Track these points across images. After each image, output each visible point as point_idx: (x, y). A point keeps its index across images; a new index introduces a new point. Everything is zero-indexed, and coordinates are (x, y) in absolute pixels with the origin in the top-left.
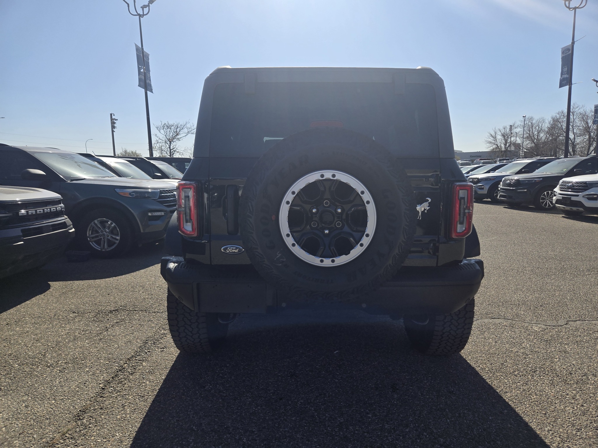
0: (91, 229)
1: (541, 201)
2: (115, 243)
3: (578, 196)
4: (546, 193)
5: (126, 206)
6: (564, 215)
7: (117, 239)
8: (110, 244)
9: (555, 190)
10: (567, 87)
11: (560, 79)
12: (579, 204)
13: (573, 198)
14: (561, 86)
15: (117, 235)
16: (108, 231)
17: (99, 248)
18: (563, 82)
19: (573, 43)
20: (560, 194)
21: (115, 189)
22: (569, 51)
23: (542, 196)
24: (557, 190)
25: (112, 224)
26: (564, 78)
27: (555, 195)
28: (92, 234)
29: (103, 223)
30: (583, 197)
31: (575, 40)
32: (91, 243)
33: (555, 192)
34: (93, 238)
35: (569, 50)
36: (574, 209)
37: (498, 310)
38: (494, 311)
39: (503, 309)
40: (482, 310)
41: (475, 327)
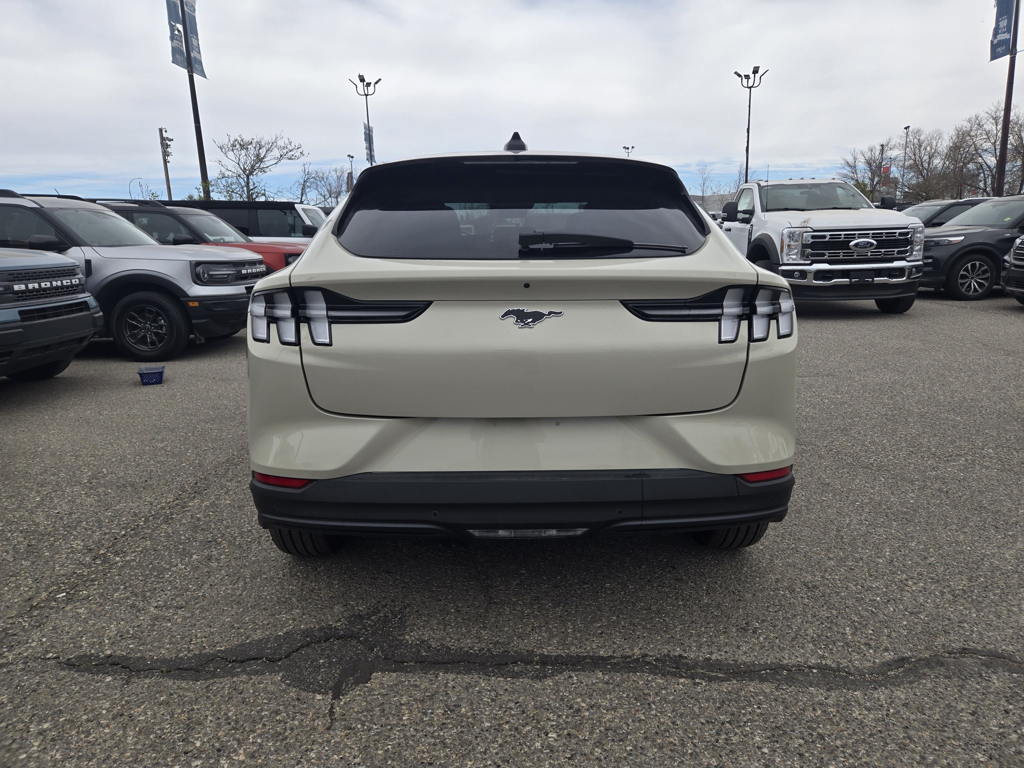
11: (992, 42)
14: (995, 56)
18: (999, 50)
26: (1000, 40)
37: (957, 613)
38: (947, 622)
39: (970, 609)
40: (911, 613)
41: (905, 705)
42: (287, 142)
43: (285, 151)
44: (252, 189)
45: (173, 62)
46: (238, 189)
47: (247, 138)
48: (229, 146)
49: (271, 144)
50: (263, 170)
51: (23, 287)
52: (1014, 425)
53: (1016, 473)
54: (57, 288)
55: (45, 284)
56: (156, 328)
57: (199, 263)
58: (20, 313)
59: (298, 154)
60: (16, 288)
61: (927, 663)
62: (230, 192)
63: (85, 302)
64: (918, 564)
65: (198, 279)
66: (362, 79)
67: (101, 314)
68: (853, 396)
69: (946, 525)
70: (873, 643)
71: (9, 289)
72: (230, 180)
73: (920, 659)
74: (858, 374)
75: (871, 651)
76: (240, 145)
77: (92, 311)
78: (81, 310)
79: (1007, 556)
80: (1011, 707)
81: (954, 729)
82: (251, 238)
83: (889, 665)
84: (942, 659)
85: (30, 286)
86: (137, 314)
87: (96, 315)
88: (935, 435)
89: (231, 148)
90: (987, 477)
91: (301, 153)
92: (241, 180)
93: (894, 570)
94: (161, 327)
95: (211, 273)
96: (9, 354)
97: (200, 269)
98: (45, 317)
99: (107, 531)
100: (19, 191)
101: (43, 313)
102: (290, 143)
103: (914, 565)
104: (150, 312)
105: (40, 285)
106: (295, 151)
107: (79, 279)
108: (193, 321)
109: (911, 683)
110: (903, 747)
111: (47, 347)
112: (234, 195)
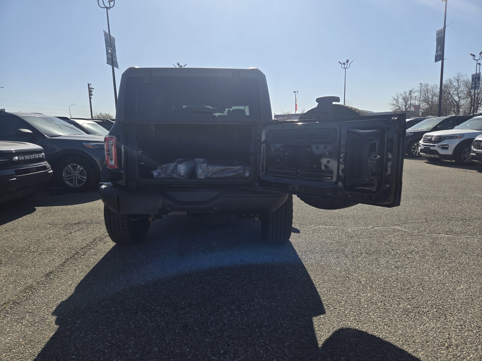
0: (66, 171)
1: (412, 150)
2: (83, 181)
3: (434, 146)
4: (416, 144)
5: (90, 154)
6: (427, 161)
7: (84, 179)
8: (80, 182)
9: (420, 142)
10: (440, 62)
11: (435, 55)
12: (435, 152)
13: (432, 148)
14: (436, 61)
15: (85, 176)
16: (78, 173)
17: (72, 185)
18: (437, 58)
19: (445, 27)
20: (423, 145)
21: (82, 143)
22: (442, 34)
23: (413, 147)
24: (421, 142)
25: (80, 167)
26: (438, 54)
27: (420, 146)
28: (66, 175)
29: (74, 167)
30: (438, 147)
31: (446, 25)
32: (65, 181)
33: (420, 143)
34: (67, 178)
35: (441, 32)
36: (432, 156)
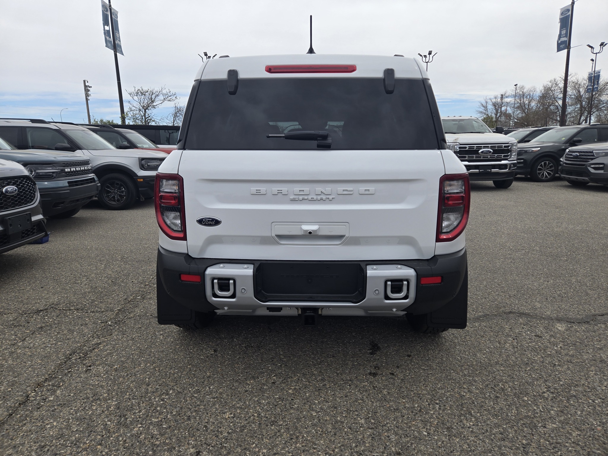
10: (565, 51)
11: (558, 42)
14: (558, 50)
18: (561, 46)
19: (573, 3)
22: (568, 12)
26: (562, 41)
35: (568, 10)
37: (510, 301)
38: (505, 304)
39: (516, 300)
40: (491, 302)
41: (485, 327)
42: (168, 91)
43: (166, 96)
44: (148, 118)
45: (106, 46)
46: (139, 117)
47: (145, 89)
48: (135, 93)
49: (158, 92)
50: (154, 107)
51: (69, 170)
52: (551, 238)
53: (547, 256)
54: (82, 171)
55: (78, 169)
56: (120, 192)
57: (143, 159)
58: (69, 182)
59: (174, 98)
60: (66, 170)
61: (496, 315)
62: (135, 119)
63: (93, 178)
64: (497, 287)
65: (142, 167)
66: (206, 54)
67: (99, 184)
68: (477, 226)
69: (511, 274)
70: (475, 310)
71: (63, 171)
72: (135, 112)
73: (493, 315)
74: (481, 217)
75: (474, 313)
76: (141, 93)
77: (97, 182)
78: (91, 182)
79: (535, 284)
80: (525, 327)
81: (502, 333)
82: (158, 146)
83: (480, 316)
84: (501, 315)
85: (72, 170)
86: (110, 185)
87: (98, 185)
88: (513, 242)
89: (136, 94)
90: (533, 257)
91: (176, 98)
92: (141, 112)
93: (487, 288)
94: (123, 192)
95: (149, 164)
96: (63, 203)
97: (143, 162)
98: (77, 185)
99: (144, 277)
100: (47, 120)
101: (76, 183)
102: (170, 92)
103: (495, 287)
104: (117, 184)
105: (76, 169)
106: (172, 96)
107: (91, 166)
108: (140, 189)
109: (488, 321)
110: (483, 337)
111: (78, 200)
112: (137, 121)
